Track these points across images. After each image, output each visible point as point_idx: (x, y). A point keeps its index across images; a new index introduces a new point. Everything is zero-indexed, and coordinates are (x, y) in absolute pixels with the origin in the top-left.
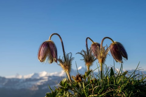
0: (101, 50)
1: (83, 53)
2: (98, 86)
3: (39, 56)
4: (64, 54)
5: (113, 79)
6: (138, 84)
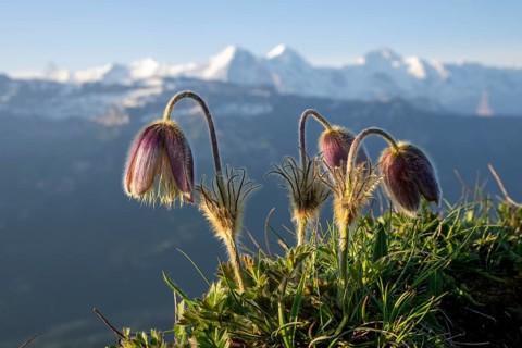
0: (348, 180)
3: (130, 179)
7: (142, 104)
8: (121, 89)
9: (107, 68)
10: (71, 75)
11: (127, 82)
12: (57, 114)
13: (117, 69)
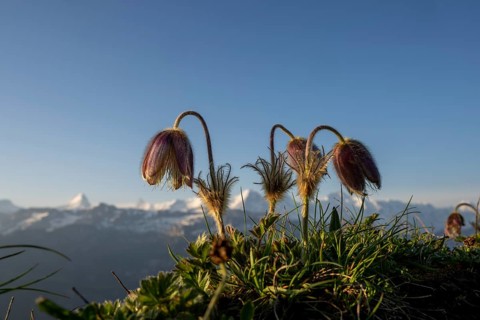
0: (306, 162)
1: (261, 167)
2: (290, 266)
3: (145, 168)
4: (212, 168)
5: (334, 240)
6: (404, 252)
7: (192, 223)
8: (181, 215)
9: (173, 202)
10: (152, 206)
11: (184, 210)
12: (142, 230)
13: (179, 202)
